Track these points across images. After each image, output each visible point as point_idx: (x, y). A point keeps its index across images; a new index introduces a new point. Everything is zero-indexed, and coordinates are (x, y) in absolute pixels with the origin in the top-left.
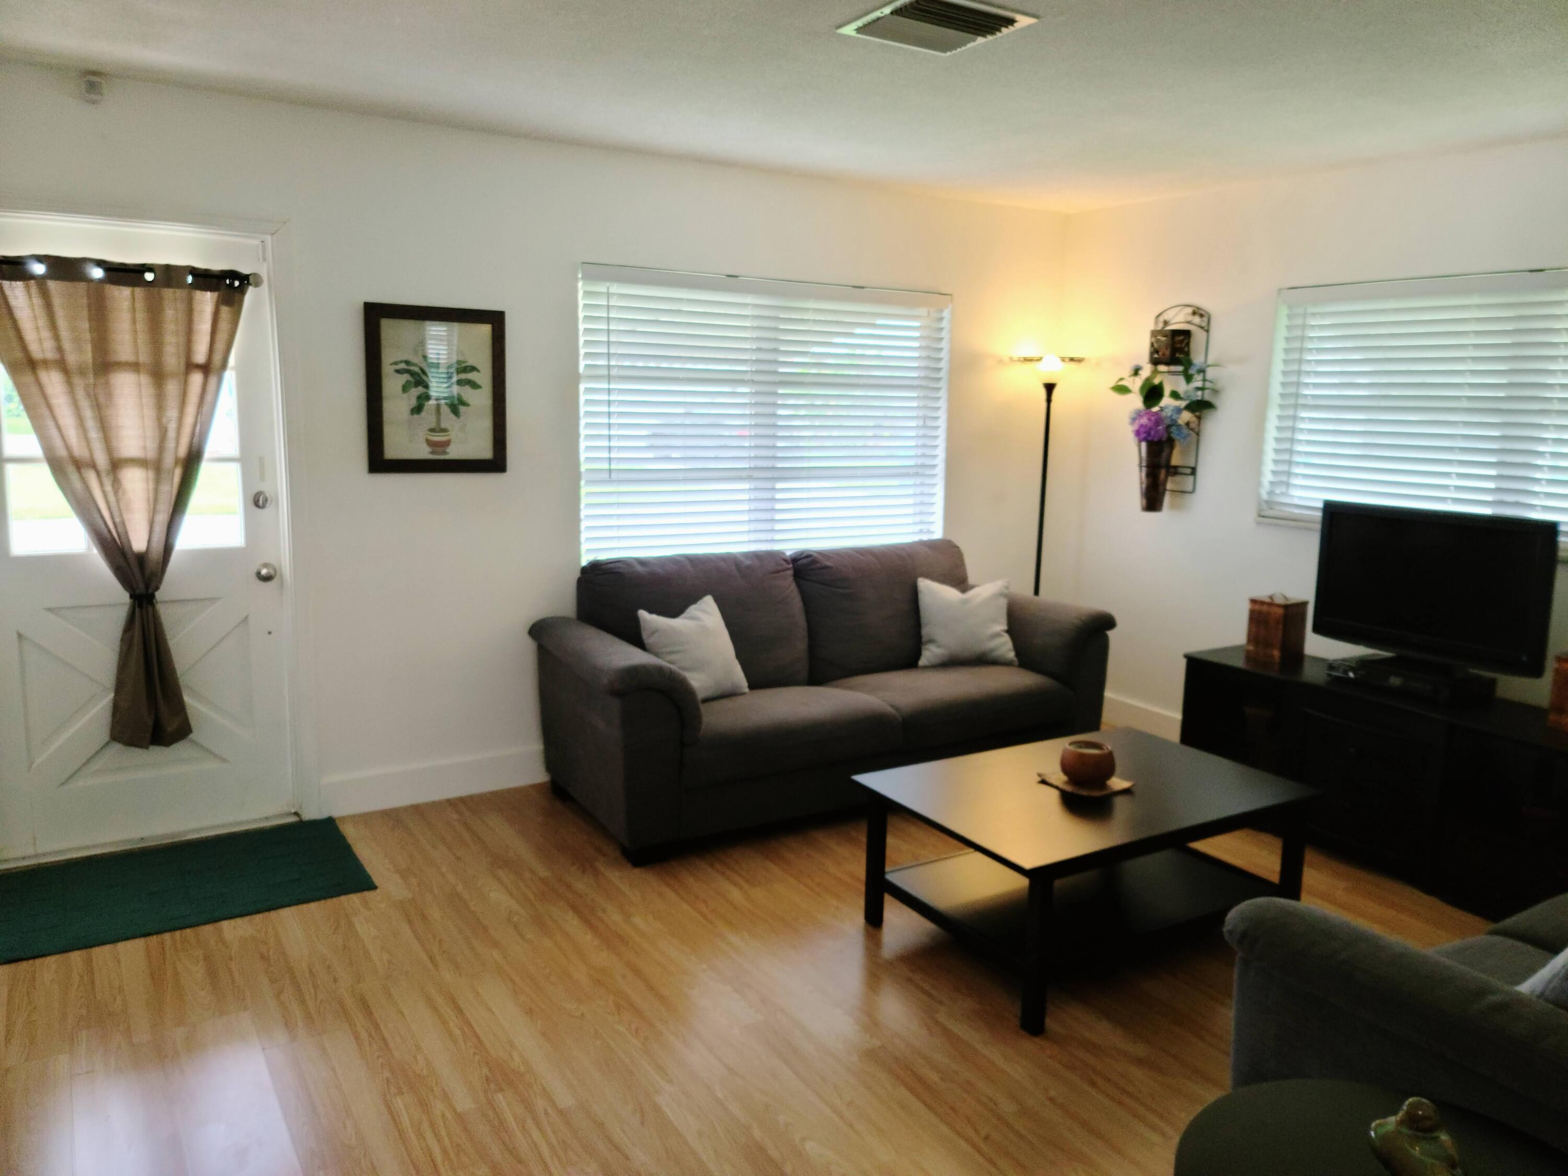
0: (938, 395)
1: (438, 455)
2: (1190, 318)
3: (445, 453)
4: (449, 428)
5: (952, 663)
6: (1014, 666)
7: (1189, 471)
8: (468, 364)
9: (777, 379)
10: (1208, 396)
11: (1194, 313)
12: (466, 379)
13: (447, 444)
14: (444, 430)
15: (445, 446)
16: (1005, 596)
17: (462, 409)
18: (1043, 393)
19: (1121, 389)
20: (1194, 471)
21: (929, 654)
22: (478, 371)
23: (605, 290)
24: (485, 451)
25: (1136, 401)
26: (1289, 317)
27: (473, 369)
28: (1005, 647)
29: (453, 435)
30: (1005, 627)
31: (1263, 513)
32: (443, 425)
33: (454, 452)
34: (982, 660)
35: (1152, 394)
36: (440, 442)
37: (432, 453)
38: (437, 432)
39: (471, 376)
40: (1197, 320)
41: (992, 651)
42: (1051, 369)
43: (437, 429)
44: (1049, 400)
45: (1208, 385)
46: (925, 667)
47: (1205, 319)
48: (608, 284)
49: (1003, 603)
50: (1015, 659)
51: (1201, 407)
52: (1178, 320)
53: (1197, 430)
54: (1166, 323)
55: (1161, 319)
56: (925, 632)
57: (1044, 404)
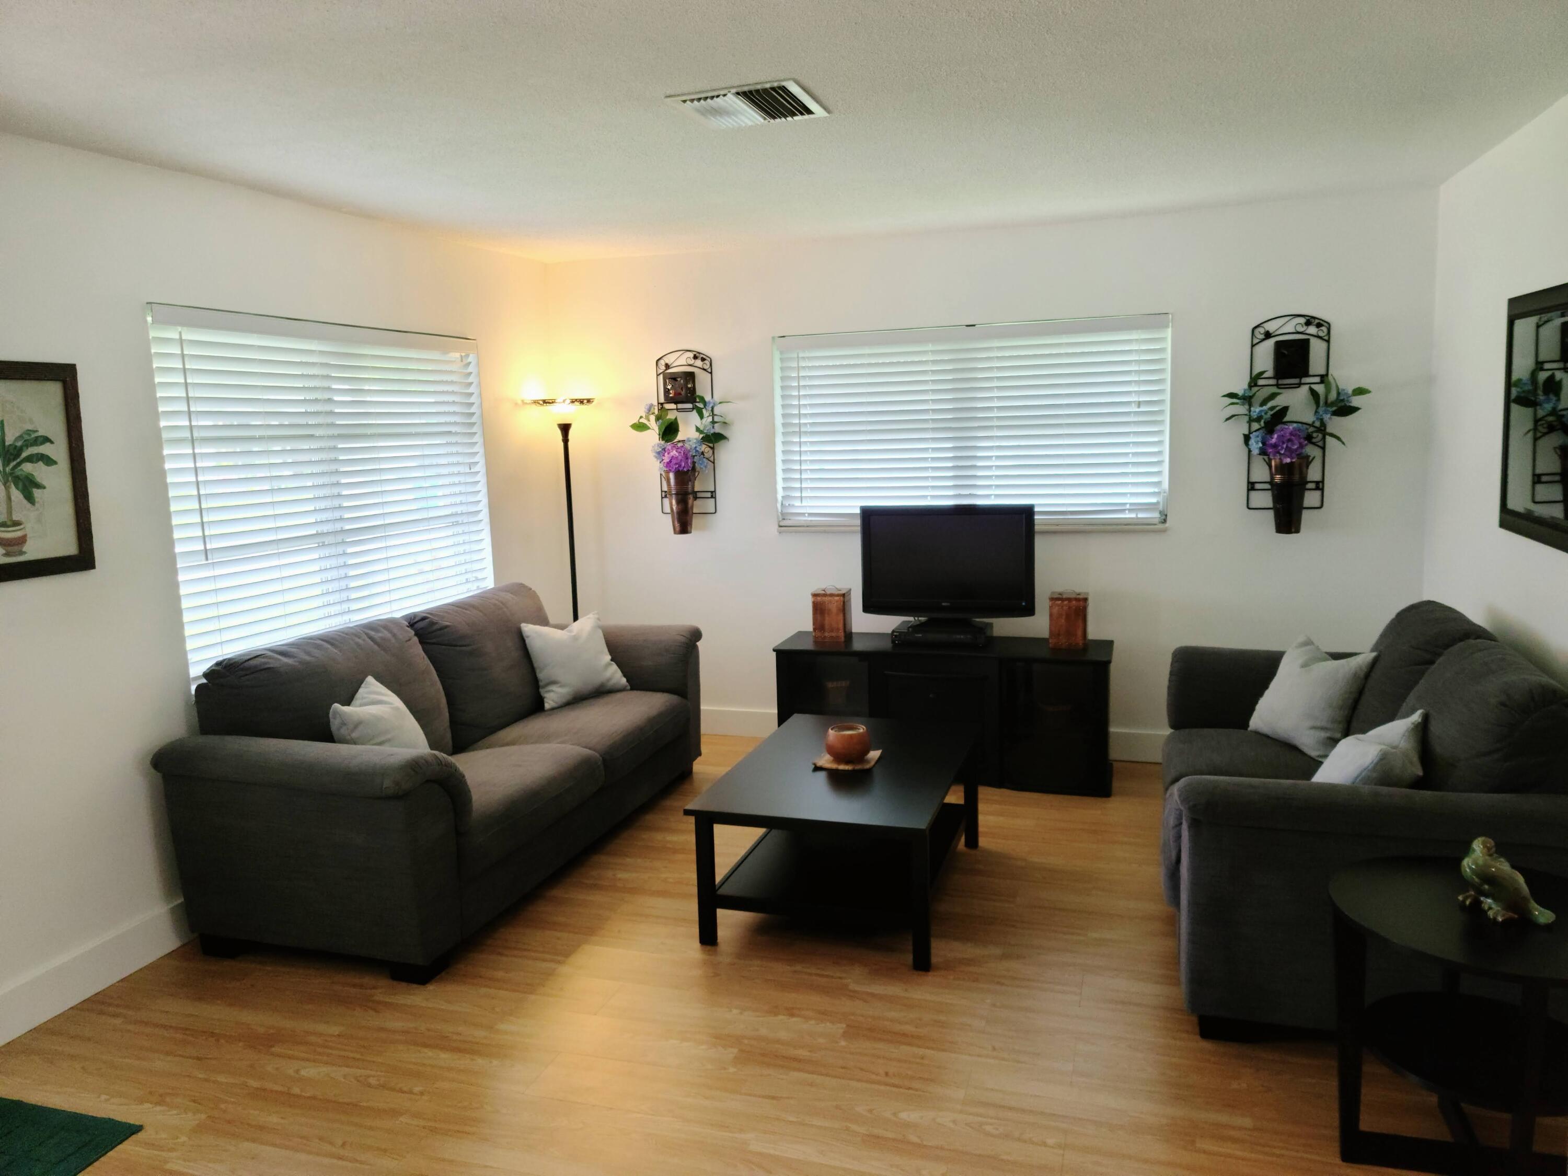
0: (474, 440)
1: (15, 556)
2: (692, 362)
3: (22, 553)
4: (23, 520)
5: (579, 699)
6: (627, 690)
7: (709, 495)
8: (39, 434)
9: (336, 432)
10: (718, 429)
11: (695, 357)
12: (37, 454)
13: (22, 540)
14: (17, 524)
15: (21, 544)
16: (600, 627)
17: (37, 493)
18: (559, 434)
19: (640, 427)
20: (713, 495)
21: (551, 698)
22: (52, 442)
23: (176, 336)
24: (67, 546)
25: (652, 436)
26: (782, 360)
27: (46, 440)
28: (615, 675)
29: (30, 528)
30: (610, 657)
31: (782, 524)
32: (15, 518)
33: (33, 551)
34: (600, 692)
35: (669, 431)
36: (15, 539)
37: (7, 554)
38: (8, 526)
39: (44, 449)
40: (699, 363)
41: (609, 680)
42: (564, 412)
43: (9, 523)
44: (566, 441)
45: (716, 419)
46: (553, 709)
47: (707, 362)
48: (180, 329)
49: (600, 634)
50: (627, 684)
51: (713, 439)
52: (680, 364)
53: (712, 459)
54: (667, 366)
55: (662, 362)
56: (541, 675)
57: (562, 444)
